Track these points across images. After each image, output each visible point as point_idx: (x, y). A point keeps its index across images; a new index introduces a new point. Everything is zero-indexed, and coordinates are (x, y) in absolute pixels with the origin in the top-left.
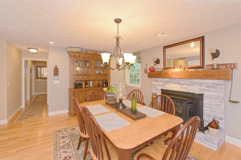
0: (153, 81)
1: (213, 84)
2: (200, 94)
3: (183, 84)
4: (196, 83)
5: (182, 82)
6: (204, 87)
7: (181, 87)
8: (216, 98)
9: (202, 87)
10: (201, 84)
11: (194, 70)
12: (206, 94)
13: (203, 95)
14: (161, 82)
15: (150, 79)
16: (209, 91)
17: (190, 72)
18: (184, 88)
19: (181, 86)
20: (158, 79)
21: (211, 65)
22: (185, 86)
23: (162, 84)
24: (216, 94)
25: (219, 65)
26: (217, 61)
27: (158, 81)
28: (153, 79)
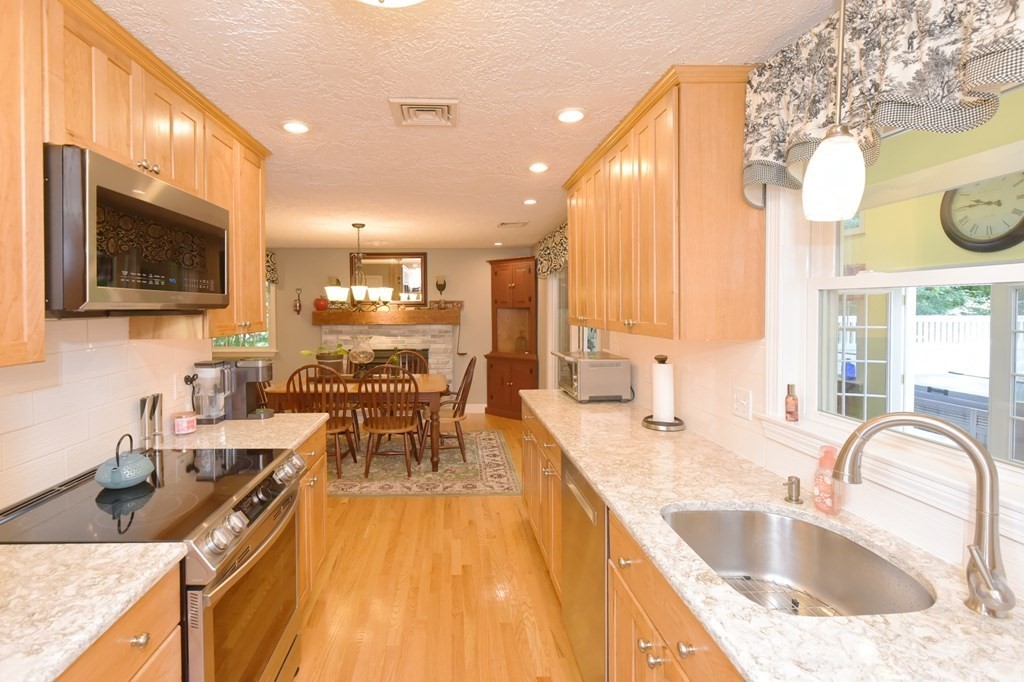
0: (326, 333)
1: (440, 332)
2: (424, 350)
3: (396, 336)
4: (417, 332)
5: (393, 332)
6: (428, 338)
7: (393, 342)
8: (444, 352)
9: (426, 338)
10: (424, 333)
11: (413, 308)
12: (432, 347)
13: (427, 350)
14: (347, 333)
15: (317, 328)
16: (435, 342)
17: (410, 311)
18: (398, 342)
19: (393, 339)
20: (341, 328)
21: (438, 302)
22: (399, 338)
23: (348, 338)
24: (443, 346)
25: (446, 302)
26: (446, 296)
27: (341, 333)
28: (325, 328)
